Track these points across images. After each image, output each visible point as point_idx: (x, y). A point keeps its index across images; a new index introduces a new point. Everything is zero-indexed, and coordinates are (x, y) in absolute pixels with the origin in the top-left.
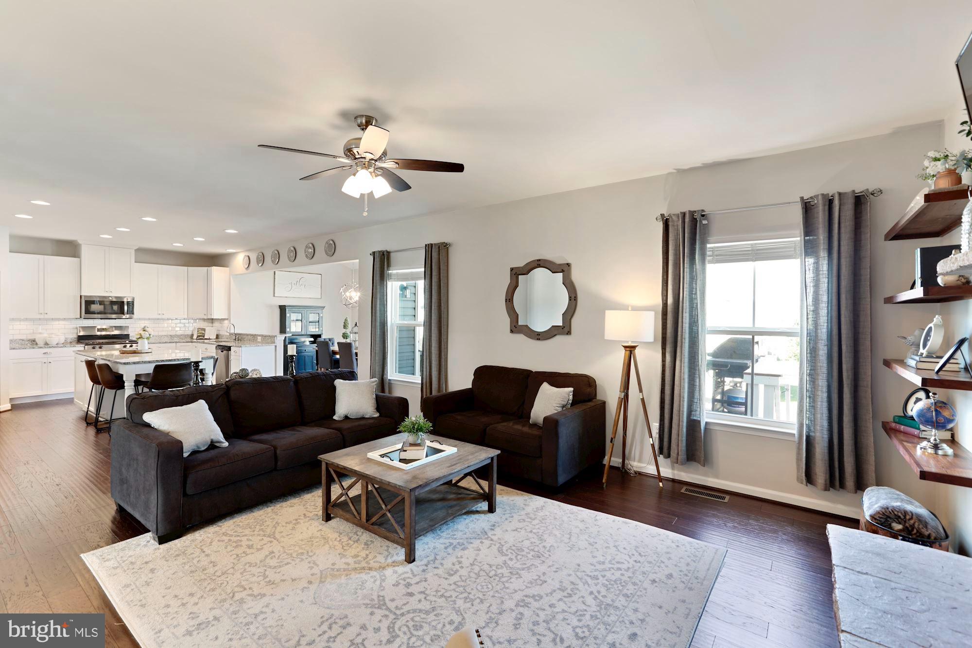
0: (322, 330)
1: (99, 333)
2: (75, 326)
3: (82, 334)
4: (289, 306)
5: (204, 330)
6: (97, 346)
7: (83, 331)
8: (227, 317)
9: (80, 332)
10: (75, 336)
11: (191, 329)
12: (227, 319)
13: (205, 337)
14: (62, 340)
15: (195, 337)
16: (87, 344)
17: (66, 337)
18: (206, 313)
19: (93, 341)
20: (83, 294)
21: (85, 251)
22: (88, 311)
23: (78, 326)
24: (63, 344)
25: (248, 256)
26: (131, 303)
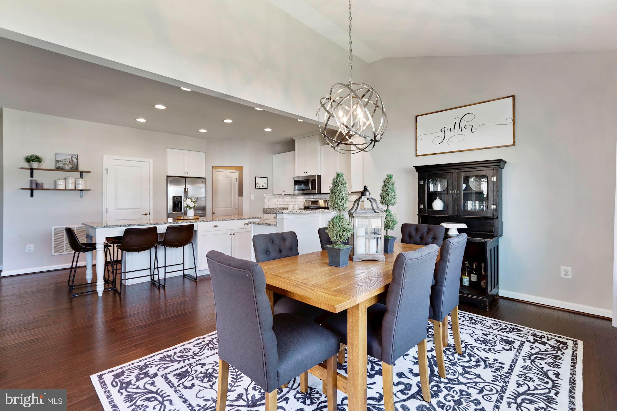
21: (297, 145)
26: (314, 181)
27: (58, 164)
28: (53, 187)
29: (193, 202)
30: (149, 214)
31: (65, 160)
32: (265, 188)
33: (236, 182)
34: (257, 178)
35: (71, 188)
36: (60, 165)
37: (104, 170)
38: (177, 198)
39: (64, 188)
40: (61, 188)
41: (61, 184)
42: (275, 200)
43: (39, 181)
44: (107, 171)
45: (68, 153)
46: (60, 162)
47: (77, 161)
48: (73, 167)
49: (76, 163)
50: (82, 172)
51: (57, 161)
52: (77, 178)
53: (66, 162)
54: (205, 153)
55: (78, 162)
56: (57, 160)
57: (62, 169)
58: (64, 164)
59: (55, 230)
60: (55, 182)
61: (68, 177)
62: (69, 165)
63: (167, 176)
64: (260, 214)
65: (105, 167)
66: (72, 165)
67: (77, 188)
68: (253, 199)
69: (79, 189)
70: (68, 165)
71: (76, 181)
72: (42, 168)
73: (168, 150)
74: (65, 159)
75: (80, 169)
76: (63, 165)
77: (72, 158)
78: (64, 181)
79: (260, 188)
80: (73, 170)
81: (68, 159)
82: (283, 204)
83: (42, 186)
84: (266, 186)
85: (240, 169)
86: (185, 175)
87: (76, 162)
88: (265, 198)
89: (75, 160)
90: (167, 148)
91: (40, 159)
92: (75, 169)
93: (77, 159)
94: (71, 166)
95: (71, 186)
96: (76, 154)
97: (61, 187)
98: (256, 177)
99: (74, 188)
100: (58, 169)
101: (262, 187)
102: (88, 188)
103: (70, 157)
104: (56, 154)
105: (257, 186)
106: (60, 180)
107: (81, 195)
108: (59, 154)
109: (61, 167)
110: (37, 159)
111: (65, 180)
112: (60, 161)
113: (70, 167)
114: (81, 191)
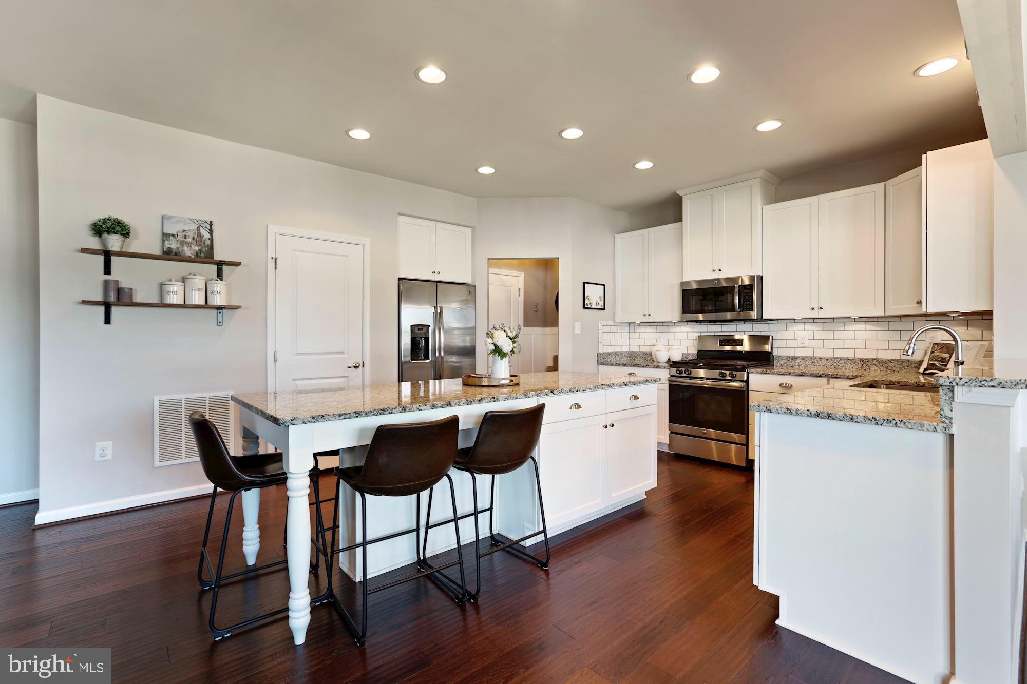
1: (721, 348)
10: (697, 352)
18: (920, 299)
20: (684, 279)
22: (687, 310)
26: (747, 289)
27: (166, 242)
28: (155, 300)
29: (510, 338)
30: (363, 366)
31: (184, 234)
32: (601, 308)
33: (519, 296)
34: (586, 285)
35: (197, 303)
36: (173, 245)
37: (269, 262)
38: (419, 330)
39: (181, 302)
40: (175, 302)
41: (174, 293)
42: (617, 335)
43: (124, 284)
44: (276, 263)
45: (190, 217)
46: (171, 237)
47: (209, 236)
48: (200, 251)
49: (208, 242)
50: (220, 264)
51: (165, 236)
52: (210, 277)
53: (186, 238)
54: (473, 228)
55: (211, 240)
56: (165, 232)
57: (176, 254)
58: (182, 243)
59: (162, 403)
60: (162, 286)
61: (190, 274)
62: (193, 246)
63: (400, 279)
64: (591, 366)
65: (271, 254)
66: (200, 245)
67: (210, 303)
68: (579, 332)
69: (215, 304)
70: (189, 245)
71: (208, 285)
72: (133, 250)
73: (402, 219)
74: (184, 231)
75: (218, 256)
76: (178, 245)
77: (198, 228)
78: (182, 284)
79: (592, 307)
80: (200, 257)
81: (189, 230)
82: (632, 343)
83: (131, 296)
84: (602, 303)
85: (549, 265)
86: (432, 278)
87: (209, 239)
88: (600, 331)
89: (206, 235)
90: (399, 214)
91: (125, 227)
92: (206, 255)
93: (211, 232)
94: (197, 248)
95: (197, 298)
96: (208, 220)
97: (175, 298)
98: (584, 283)
99: (203, 303)
100: (169, 255)
101: (596, 305)
102: (234, 303)
103: (194, 227)
104: (163, 217)
105: (586, 304)
106: (173, 282)
107: (220, 320)
108: (170, 217)
109: (174, 251)
110: (119, 228)
111: (184, 282)
112: (173, 235)
113: (194, 250)
114: (219, 311)
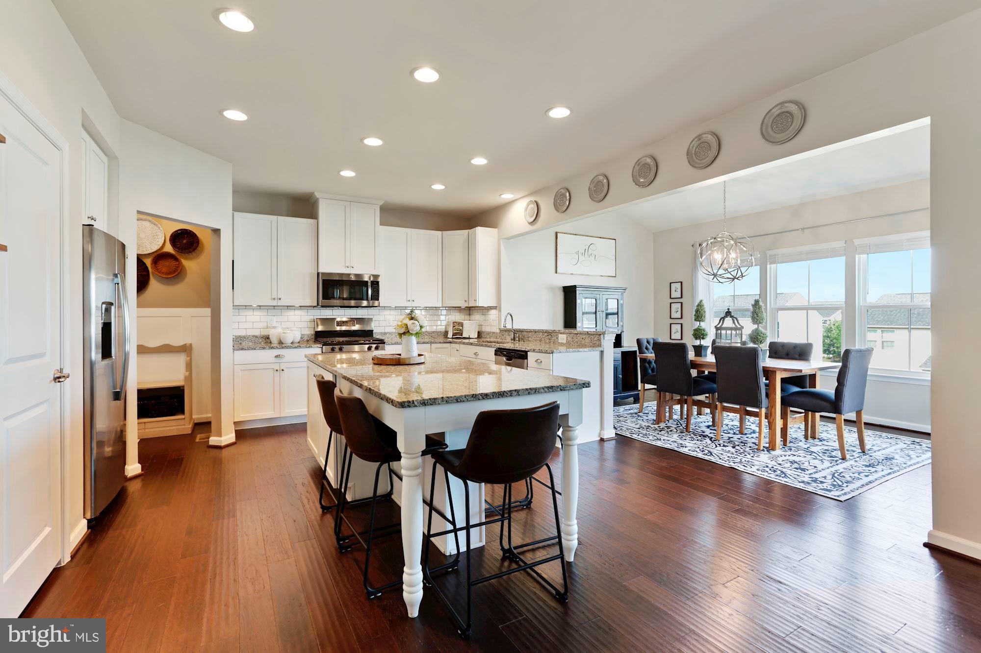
0: (623, 326)
1: (338, 328)
2: (312, 317)
3: (320, 328)
4: (581, 286)
5: (462, 325)
6: (337, 347)
7: (322, 324)
8: (494, 305)
9: (317, 326)
10: (313, 333)
11: (444, 323)
12: (495, 308)
13: (464, 336)
14: (298, 339)
15: (450, 335)
16: (325, 344)
17: (302, 333)
18: (467, 299)
19: (332, 339)
20: (321, 271)
21: (324, 210)
22: (326, 297)
23: (315, 317)
24: (299, 342)
25: (536, 202)
26: (375, 284)
90: (82, 111)
